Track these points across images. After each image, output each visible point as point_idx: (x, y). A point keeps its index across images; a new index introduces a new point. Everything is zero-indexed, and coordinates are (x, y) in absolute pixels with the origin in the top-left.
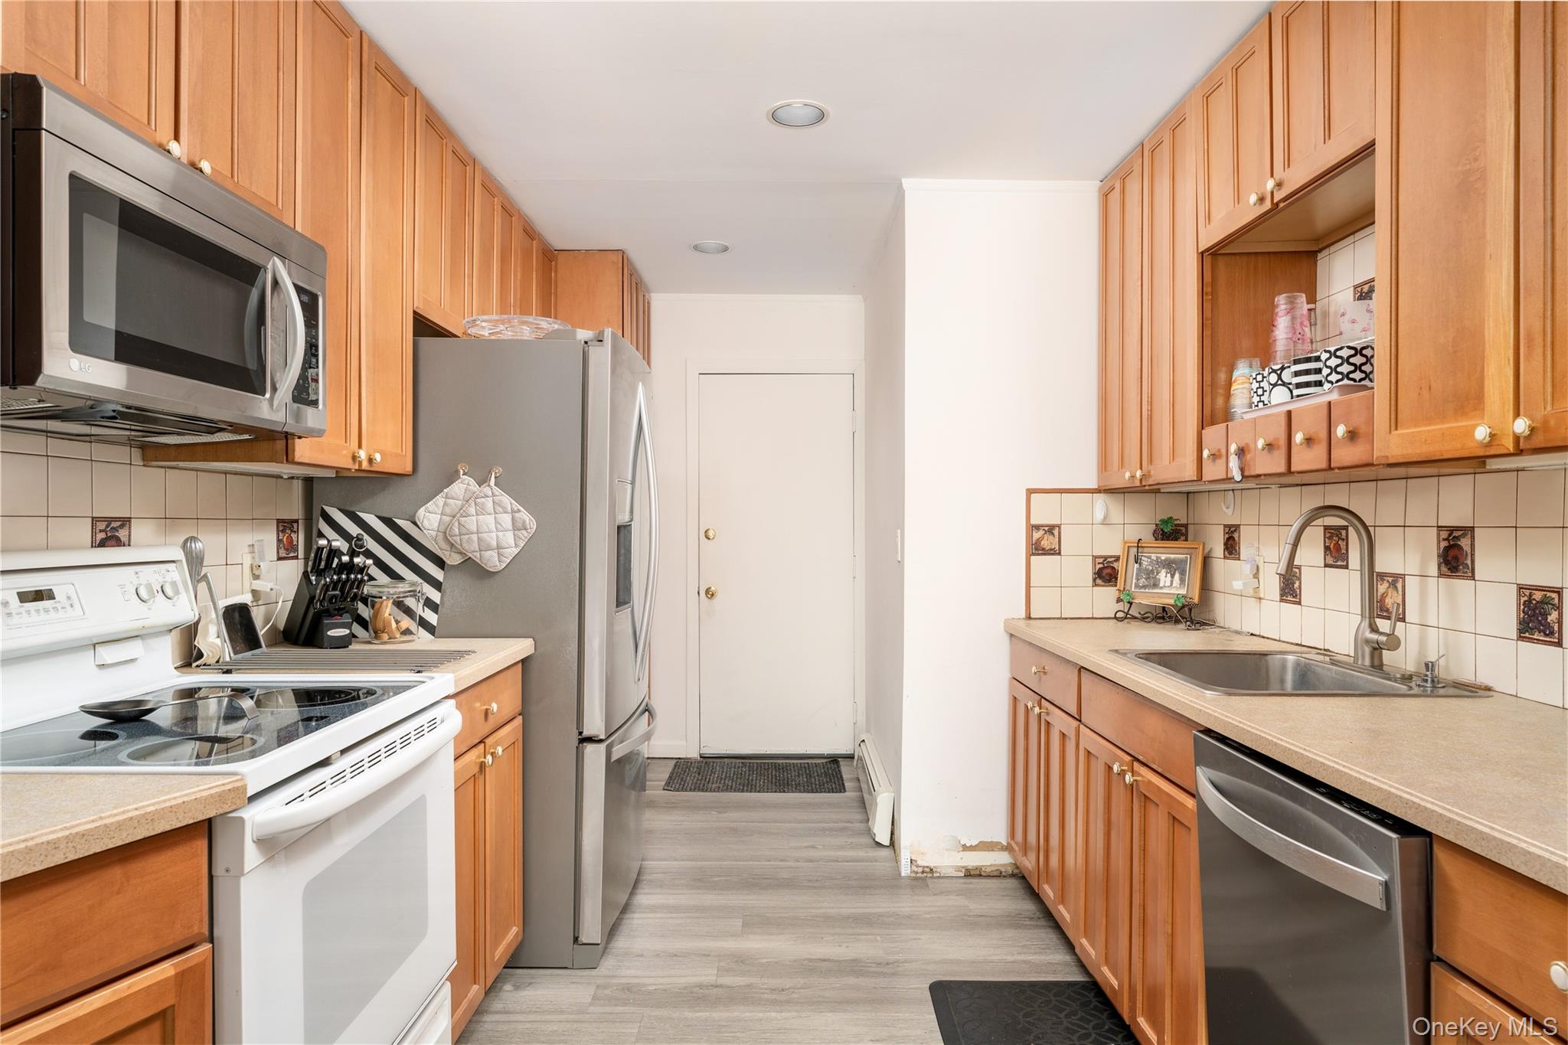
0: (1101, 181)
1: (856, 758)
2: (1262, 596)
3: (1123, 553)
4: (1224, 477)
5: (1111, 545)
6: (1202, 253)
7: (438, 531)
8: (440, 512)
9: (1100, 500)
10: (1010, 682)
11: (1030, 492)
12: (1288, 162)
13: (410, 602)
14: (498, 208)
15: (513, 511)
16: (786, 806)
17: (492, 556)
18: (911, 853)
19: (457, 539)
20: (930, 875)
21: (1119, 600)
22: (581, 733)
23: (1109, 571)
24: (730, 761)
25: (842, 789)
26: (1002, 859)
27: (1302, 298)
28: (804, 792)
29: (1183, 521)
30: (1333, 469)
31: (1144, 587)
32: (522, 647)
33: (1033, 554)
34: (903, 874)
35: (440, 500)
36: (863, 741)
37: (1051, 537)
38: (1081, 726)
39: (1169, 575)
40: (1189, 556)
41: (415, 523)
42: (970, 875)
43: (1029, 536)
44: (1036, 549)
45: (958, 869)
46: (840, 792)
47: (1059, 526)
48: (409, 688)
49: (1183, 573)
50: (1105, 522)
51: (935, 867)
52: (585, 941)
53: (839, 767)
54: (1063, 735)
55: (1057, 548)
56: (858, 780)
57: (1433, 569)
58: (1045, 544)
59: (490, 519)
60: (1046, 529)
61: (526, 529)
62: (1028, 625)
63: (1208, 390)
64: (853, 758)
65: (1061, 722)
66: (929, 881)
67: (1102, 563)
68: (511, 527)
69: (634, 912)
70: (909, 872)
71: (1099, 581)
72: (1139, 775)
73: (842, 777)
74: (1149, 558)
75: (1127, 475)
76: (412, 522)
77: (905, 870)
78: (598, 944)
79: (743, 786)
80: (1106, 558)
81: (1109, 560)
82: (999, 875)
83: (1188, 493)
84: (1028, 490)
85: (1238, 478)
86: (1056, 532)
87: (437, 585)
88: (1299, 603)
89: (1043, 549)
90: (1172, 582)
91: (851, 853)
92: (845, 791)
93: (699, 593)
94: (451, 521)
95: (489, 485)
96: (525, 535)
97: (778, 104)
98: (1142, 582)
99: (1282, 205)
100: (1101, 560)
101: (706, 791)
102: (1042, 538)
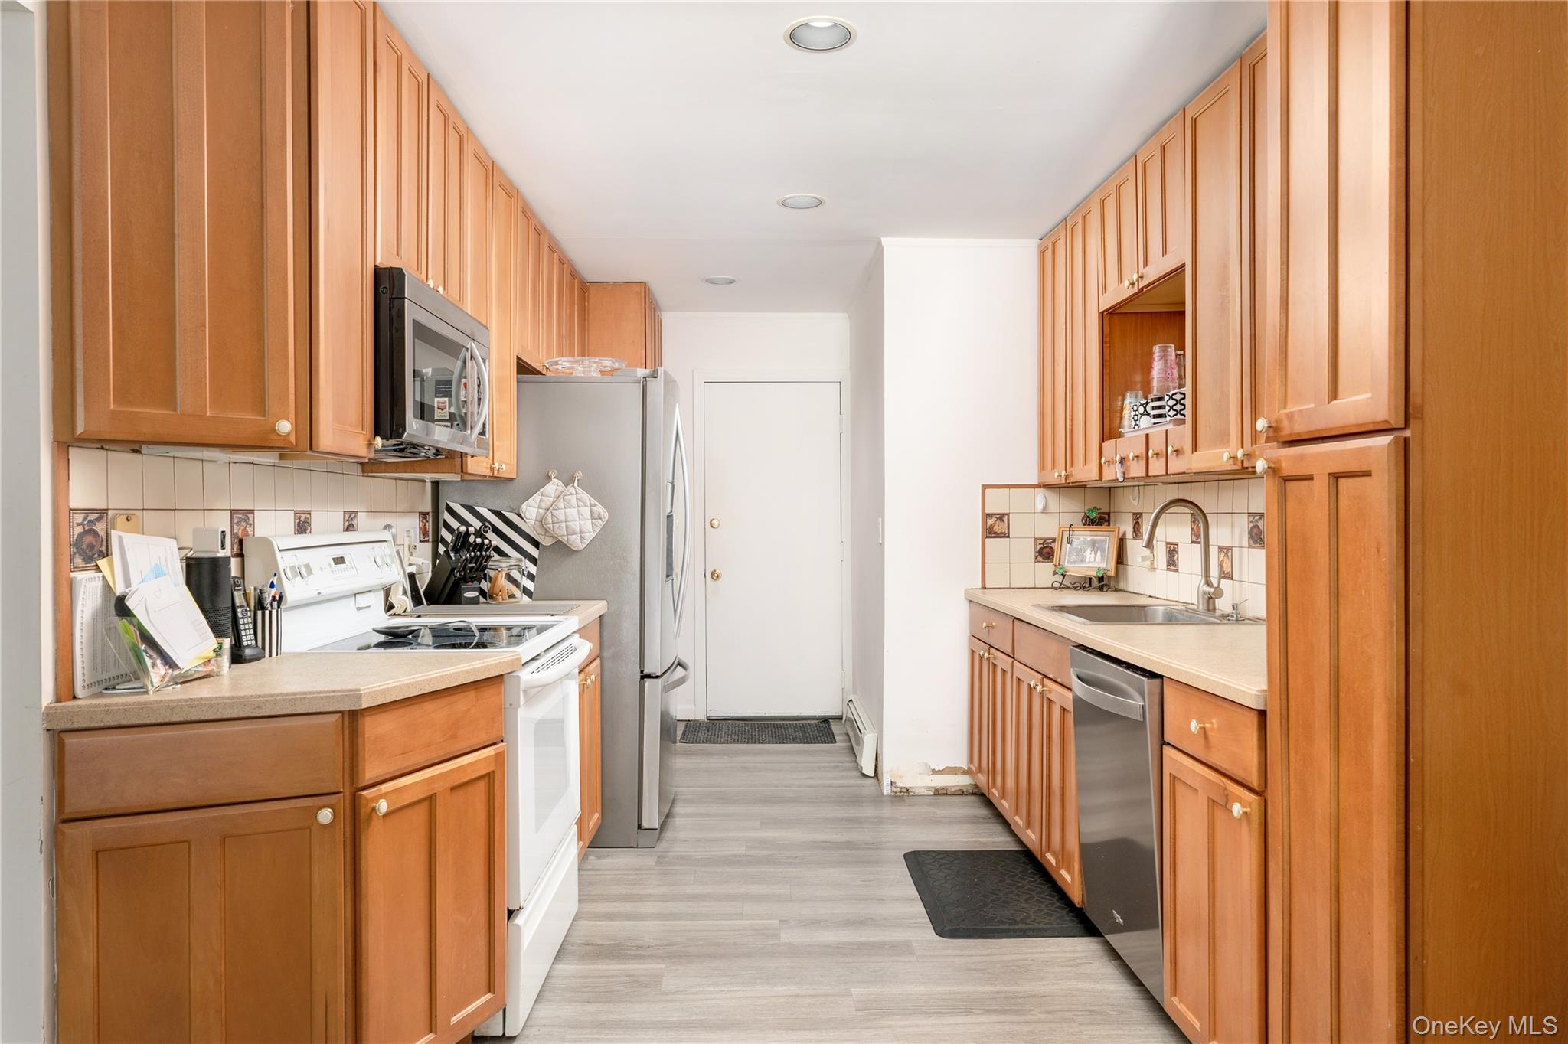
0: (1041, 239)
1: (844, 719)
2: (1155, 566)
3: (1059, 536)
4: (1114, 478)
5: (1049, 529)
6: (1102, 312)
7: (536, 520)
8: (537, 506)
9: (1040, 494)
10: (970, 639)
11: (985, 487)
12: (1146, 263)
13: (515, 574)
14: (556, 261)
15: (591, 505)
16: (786, 752)
17: (576, 539)
18: (891, 777)
19: (551, 526)
20: (906, 794)
21: (1055, 573)
22: (642, 672)
23: (1048, 550)
24: (733, 722)
25: (833, 740)
26: (964, 781)
27: (1172, 349)
28: (801, 743)
29: (1106, 510)
30: (1170, 475)
31: (1075, 562)
32: (598, 607)
33: (987, 537)
34: (885, 794)
35: (537, 497)
36: (851, 700)
37: (1002, 523)
38: (1015, 662)
39: (1093, 553)
40: (1107, 538)
41: (519, 515)
42: (939, 794)
43: (984, 523)
44: (989, 533)
45: (929, 789)
46: (832, 743)
47: (1008, 515)
48: (553, 625)
49: (1103, 551)
50: (1045, 511)
51: (910, 788)
52: (646, 827)
53: (829, 725)
54: (1004, 671)
55: (1006, 532)
56: (848, 735)
57: (1245, 543)
58: (997, 529)
59: (574, 511)
60: (998, 517)
61: (600, 519)
62: (983, 593)
63: (1107, 413)
64: (842, 719)
65: (1003, 662)
66: (906, 798)
67: (1043, 544)
68: (590, 518)
69: (674, 817)
70: (889, 791)
71: (1040, 558)
72: (1047, 686)
73: (832, 732)
74: (1078, 539)
75: (1056, 474)
76: (516, 514)
77: (887, 790)
78: (656, 829)
79: (748, 739)
80: (1045, 540)
81: (1048, 541)
82: (962, 793)
83: (1110, 488)
84: (983, 486)
85: (1121, 479)
86: (1005, 519)
87: (534, 561)
88: (1177, 571)
89: (996, 533)
90: (1095, 558)
91: (842, 782)
92: (836, 742)
93: (705, 576)
94: (546, 513)
95: (573, 486)
96: (600, 523)
97: (787, 196)
98: (1073, 558)
99: (1145, 290)
100: (1041, 542)
101: (717, 743)
102: (995, 524)
